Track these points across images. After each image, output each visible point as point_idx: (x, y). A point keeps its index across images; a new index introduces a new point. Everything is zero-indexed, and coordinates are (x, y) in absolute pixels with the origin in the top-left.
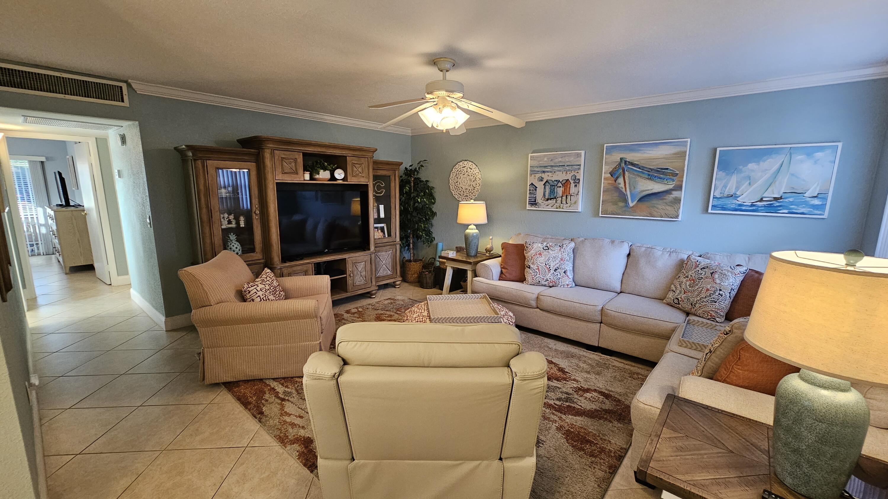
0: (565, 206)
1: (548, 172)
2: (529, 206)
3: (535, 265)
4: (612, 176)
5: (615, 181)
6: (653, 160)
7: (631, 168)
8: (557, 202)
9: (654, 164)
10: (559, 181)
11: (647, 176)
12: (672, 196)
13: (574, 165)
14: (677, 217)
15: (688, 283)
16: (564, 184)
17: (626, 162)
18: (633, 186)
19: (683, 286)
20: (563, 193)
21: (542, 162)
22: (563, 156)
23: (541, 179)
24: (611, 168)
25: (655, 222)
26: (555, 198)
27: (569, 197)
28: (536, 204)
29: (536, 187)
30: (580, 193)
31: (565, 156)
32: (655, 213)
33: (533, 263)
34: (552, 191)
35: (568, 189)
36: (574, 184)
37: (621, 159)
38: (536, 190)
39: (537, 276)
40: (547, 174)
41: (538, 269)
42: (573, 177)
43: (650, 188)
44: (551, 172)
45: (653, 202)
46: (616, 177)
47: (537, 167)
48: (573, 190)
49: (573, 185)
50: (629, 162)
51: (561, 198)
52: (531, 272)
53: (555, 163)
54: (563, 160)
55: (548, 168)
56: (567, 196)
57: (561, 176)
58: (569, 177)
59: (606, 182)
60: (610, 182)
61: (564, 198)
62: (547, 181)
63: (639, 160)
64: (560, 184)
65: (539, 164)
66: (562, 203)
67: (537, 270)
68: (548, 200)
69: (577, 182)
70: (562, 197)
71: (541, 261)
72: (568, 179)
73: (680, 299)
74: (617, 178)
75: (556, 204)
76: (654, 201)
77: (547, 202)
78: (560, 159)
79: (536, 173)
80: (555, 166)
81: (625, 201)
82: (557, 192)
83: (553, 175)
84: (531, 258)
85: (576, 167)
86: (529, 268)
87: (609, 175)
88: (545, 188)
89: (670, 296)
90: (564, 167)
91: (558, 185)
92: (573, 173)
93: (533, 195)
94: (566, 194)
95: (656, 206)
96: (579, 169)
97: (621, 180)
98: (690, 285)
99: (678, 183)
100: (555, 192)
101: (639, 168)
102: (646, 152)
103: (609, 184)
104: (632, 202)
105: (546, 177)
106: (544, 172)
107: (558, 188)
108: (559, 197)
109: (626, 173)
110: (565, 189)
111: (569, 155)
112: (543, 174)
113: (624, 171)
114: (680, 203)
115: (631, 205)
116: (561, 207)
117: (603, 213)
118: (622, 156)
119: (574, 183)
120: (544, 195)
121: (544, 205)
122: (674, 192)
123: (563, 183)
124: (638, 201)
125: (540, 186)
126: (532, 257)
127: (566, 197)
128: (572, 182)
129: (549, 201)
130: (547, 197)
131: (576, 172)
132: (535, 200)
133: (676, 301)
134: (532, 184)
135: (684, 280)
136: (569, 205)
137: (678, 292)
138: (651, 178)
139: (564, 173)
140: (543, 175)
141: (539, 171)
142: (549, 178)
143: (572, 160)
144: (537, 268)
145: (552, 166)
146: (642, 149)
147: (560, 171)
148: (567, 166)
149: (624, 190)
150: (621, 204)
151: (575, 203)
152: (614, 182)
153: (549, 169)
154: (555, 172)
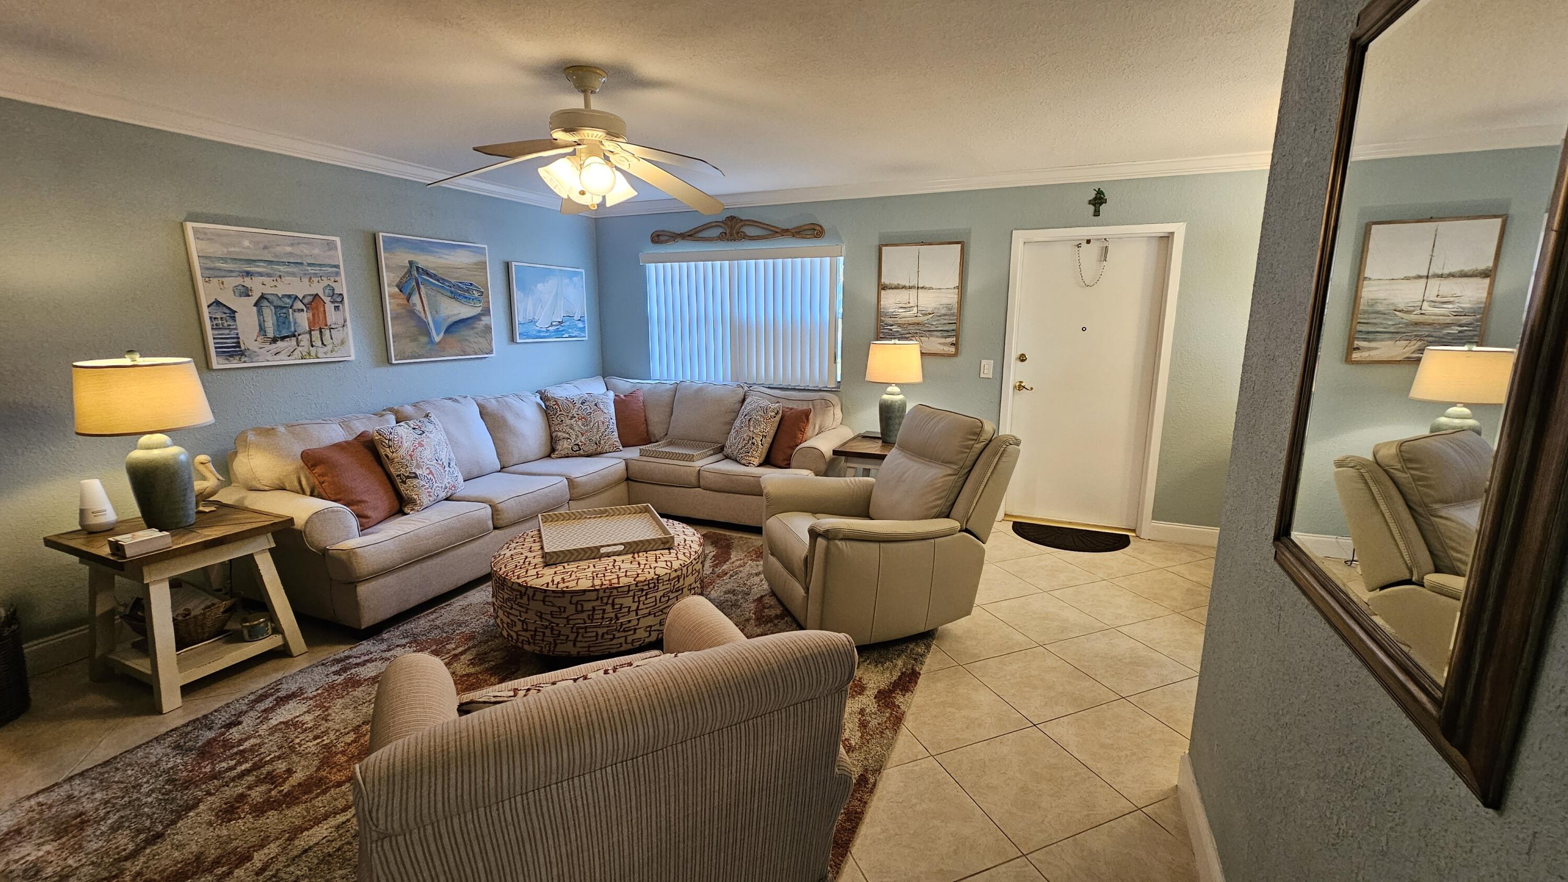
0: (322, 351)
1: (260, 274)
2: (221, 360)
3: (424, 468)
4: (401, 291)
5: (408, 301)
6: (454, 270)
7: (427, 280)
8: (302, 344)
9: (455, 275)
10: (296, 297)
11: (449, 294)
12: (481, 322)
13: (324, 265)
14: (491, 352)
15: (580, 423)
16: (310, 303)
17: (418, 268)
18: (435, 310)
19: (577, 428)
20: (312, 324)
21: (237, 249)
22: (295, 242)
23: (246, 292)
24: (398, 276)
25: (469, 363)
26: (294, 336)
27: (327, 333)
28: (242, 354)
29: (234, 312)
30: (348, 323)
31: (299, 244)
32: (468, 349)
33: (418, 466)
34: (282, 320)
35: (321, 316)
36: (333, 306)
37: (411, 263)
38: (234, 319)
39: (434, 487)
40: (258, 280)
41: (431, 473)
42: (327, 291)
43: (456, 312)
44: (269, 275)
45: (463, 333)
46: (408, 293)
47: (224, 260)
48: (332, 316)
49: (330, 307)
50: (422, 269)
51: (308, 336)
52: (423, 483)
53: (276, 256)
54: (296, 250)
55: (258, 266)
56: (320, 329)
57: (301, 288)
58: (317, 288)
59: (392, 301)
60: (401, 301)
61: (316, 334)
62: (263, 297)
63: (438, 267)
64: (298, 305)
65: (229, 253)
66: (312, 346)
67: (431, 476)
68: (274, 340)
69: (338, 300)
70: (310, 332)
71: (428, 457)
72: (317, 295)
73: (580, 444)
74: (410, 295)
75: (300, 349)
76: (465, 332)
77: (274, 346)
78: (289, 249)
79: (223, 274)
80: (278, 263)
81: (428, 333)
82: (295, 323)
83: (275, 283)
84: (409, 458)
85: (330, 269)
86: (416, 477)
87: (397, 290)
88: (260, 313)
89: (565, 445)
90: (301, 267)
91: (294, 307)
92: (325, 282)
93: (227, 332)
94: (319, 325)
95: (467, 338)
96: (338, 274)
97: (415, 299)
98: (583, 425)
99: (486, 305)
100: (289, 322)
101: (438, 280)
102: (442, 255)
103: (398, 305)
104: (438, 334)
105: (258, 286)
106: (248, 274)
107: (296, 314)
108: (304, 333)
109: (422, 286)
110: (313, 315)
111: (309, 242)
112: (247, 280)
113: (417, 284)
114: (491, 333)
115: (437, 339)
116: (313, 353)
117: (398, 357)
118: (412, 257)
119: (332, 302)
120: (262, 329)
121: (266, 355)
122: (483, 318)
123: (306, 301)
124: (445, 333)
125: (245, 311)
126: (411, 456)
127: (321, 332)
128: (327, 300)
129: (280, 344)
130: (271, 334)
131: (332, 279)
132: (239, 343)
133: (576, 448)
134: (217, 303)
135: (572, 421)
136: (329, 347)
137: (574, 437)
138: (455, 296)
139: (306, 280)
140: (248, 282)
141: (231, 271)
142: (268, 290)
143: (317, 253)
144: (428, 471)
145: (270, 262)
146: (437, 250)
147: (293, 274)
148: (309, 265)
149: (422, 315)
150: (424, 339)
151: (343, 343)
152: (406, 302)
153: (264, 267)
154: (280, 277)
